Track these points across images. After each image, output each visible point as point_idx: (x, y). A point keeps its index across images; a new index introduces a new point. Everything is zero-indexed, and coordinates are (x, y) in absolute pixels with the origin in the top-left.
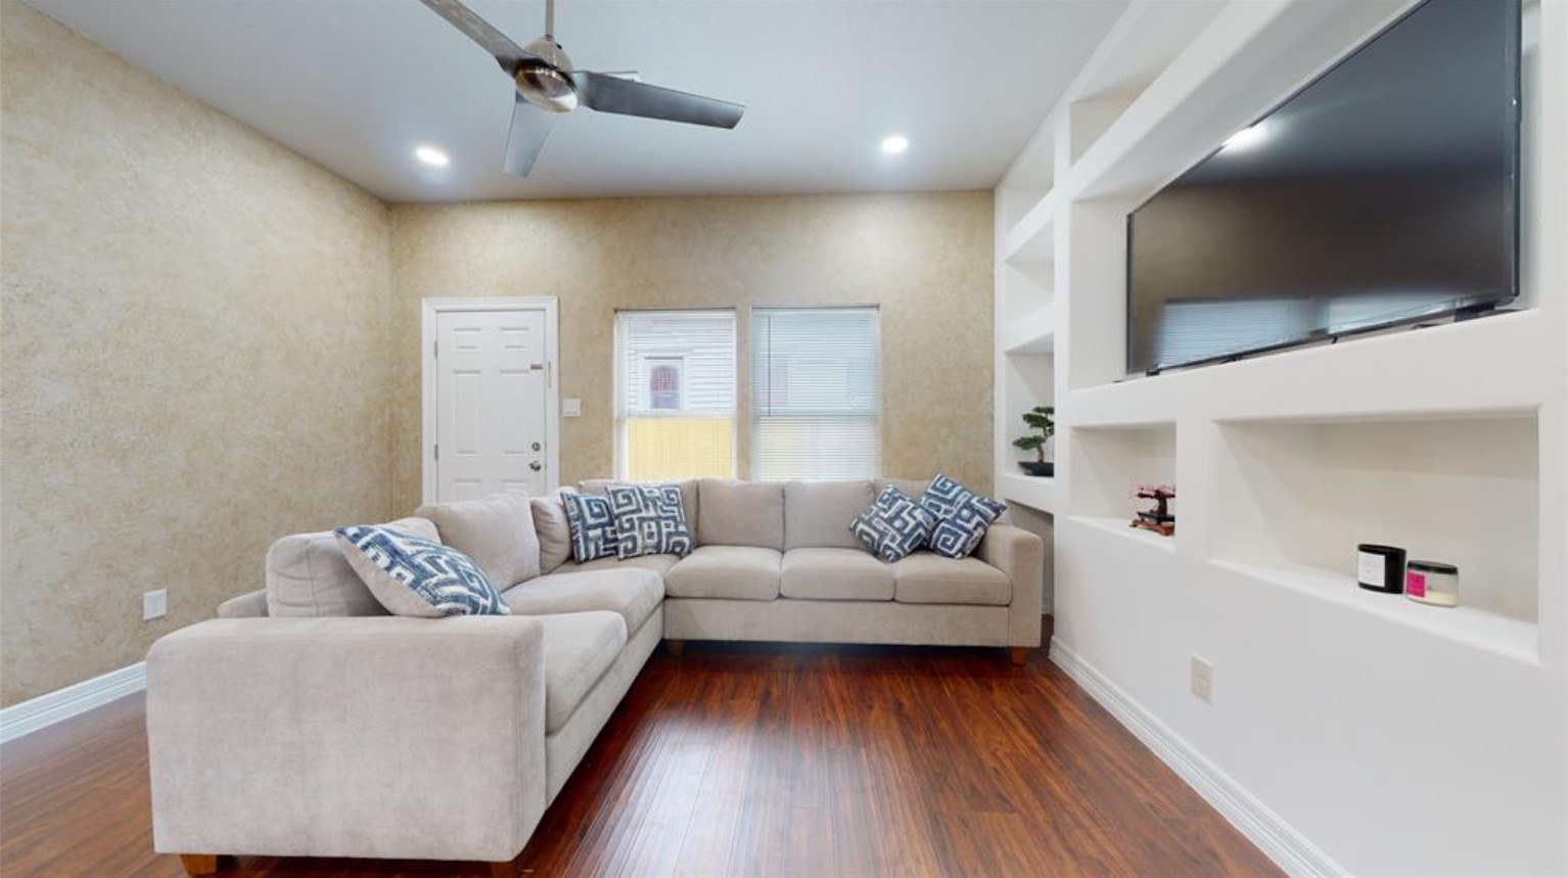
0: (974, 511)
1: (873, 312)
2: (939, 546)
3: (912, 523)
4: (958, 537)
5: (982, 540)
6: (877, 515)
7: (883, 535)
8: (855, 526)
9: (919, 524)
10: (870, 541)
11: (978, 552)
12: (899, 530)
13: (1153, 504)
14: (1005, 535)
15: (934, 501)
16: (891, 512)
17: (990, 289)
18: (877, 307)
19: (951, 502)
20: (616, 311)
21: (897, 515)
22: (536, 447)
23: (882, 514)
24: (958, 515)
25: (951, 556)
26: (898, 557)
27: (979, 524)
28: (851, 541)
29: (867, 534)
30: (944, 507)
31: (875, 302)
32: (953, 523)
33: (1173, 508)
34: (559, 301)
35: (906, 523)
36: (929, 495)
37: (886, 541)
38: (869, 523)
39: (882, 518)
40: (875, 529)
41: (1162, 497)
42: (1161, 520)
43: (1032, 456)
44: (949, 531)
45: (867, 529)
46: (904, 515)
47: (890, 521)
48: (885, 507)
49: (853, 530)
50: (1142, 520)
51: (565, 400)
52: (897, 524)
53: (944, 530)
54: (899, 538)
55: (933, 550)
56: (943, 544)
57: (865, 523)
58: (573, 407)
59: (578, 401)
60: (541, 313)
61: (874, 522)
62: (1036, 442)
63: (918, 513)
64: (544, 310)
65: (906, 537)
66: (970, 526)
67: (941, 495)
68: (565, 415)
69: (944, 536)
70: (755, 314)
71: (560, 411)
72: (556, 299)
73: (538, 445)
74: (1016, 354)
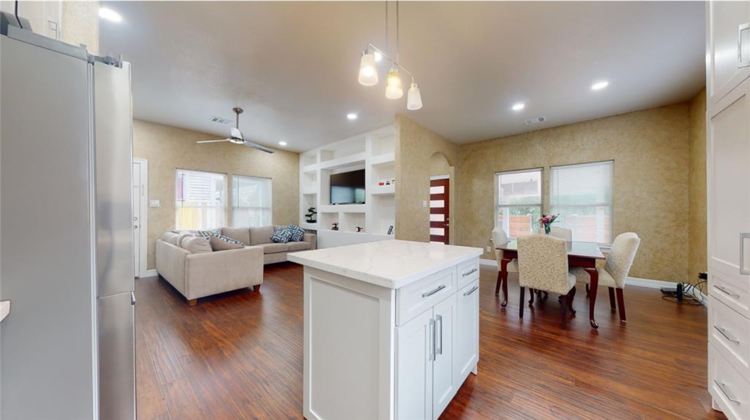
0: (301, 231)
1: (269, 180)
3: (288, 235)
4: (298, 237)
5: (303, 237)
7: (281, 238)
9: (289, 235)
11: (302, 240)
12: (285, 237)
13: (334, 226)
14: (308, 235)
15: (291, 230)
16: (282, 233)
17: (298, 178)
18: (271, 179)
19: (295, 229)
20: (177, 168)
21: (284, 233)
24: (298, 232)
25: (297, 241)
26: (286, 243)
27: (302, 234)
28: (270, 241)
30: (294, 231)
31: (270, 177)
32: (297, 234)
33: (337, 226)
34: (148, 161)
35: (286, 235)
36: (289, 228)
37: (283, 239)
38: (276, 236)
39: (280, 234)
40: (278, 237)
41: (336, 224)
42: (336, 228)
43: (309, 219)
46: (286, 233)
47: (282, 235)
48: (280, 232)
49: (271, 238)
50: (332, 228)
51: (151, 201)
52: (284, 235)
53: (294, 237)
54: (285, 238)
55: (293, 241)
58: (157, 203)
59: (158, 201)
60: (139, 165)
61: (278, 235)
62: (310, 216)
63: (289, 232)
65: (287, 238)
66: (300, 234)
67: (292, 228)
68: (151, 206)
70: (233, 176)
71: (149, 205)
72: (147, 160)
73: (136, 218)
74: (306, 195)
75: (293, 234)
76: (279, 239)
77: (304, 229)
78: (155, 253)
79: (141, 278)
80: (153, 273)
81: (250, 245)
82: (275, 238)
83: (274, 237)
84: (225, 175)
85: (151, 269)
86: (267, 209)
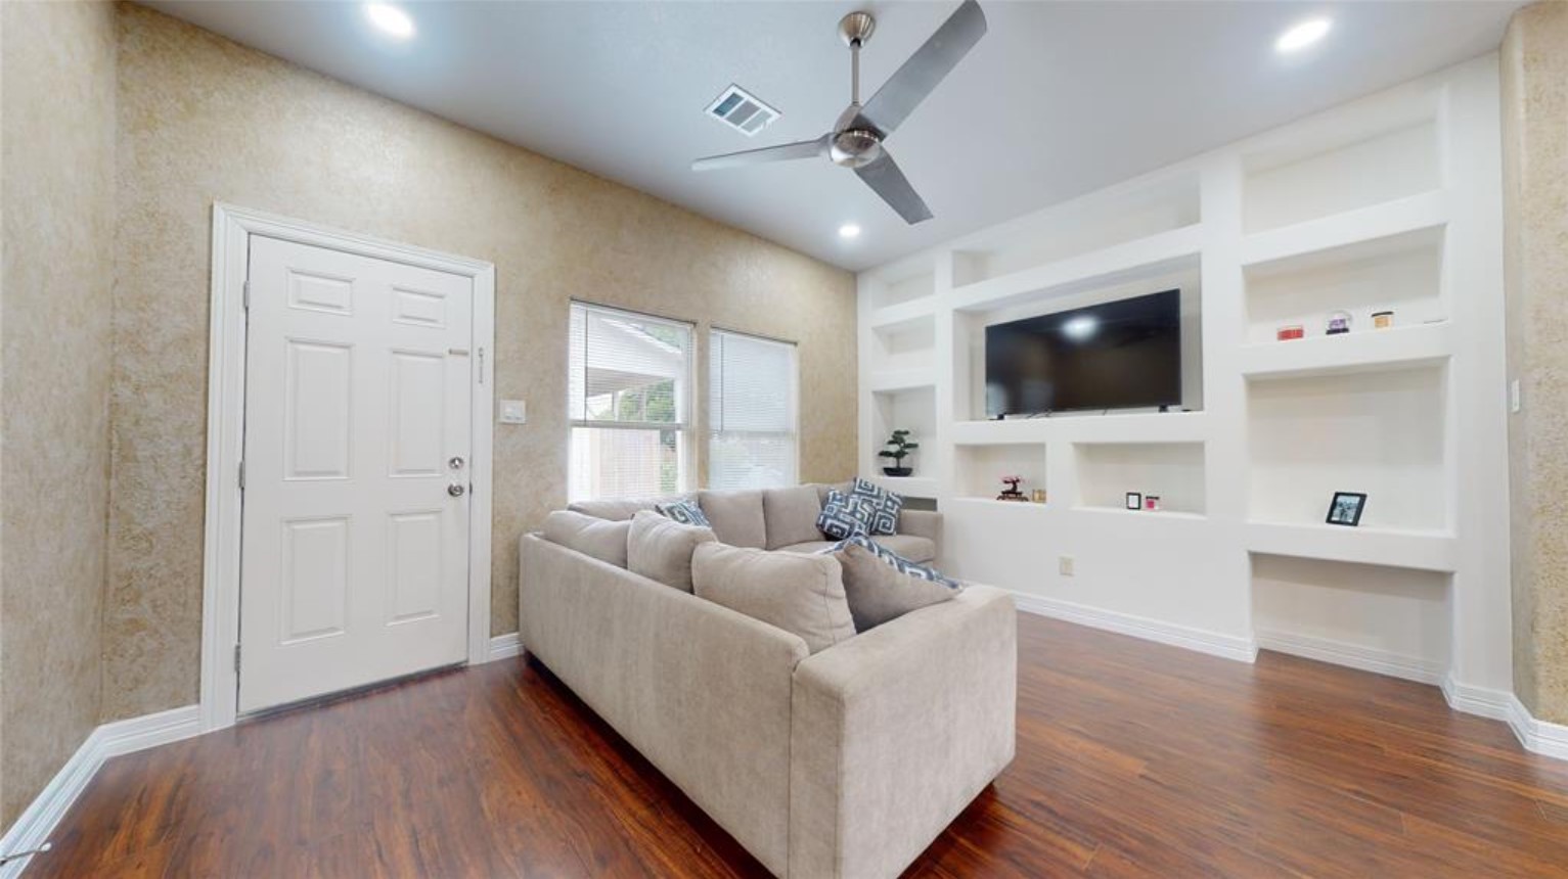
1: (790, 347)
2: (880, 529)
3: (866, 515)
4: (890, 520)
6: (839, 511)
8: (824, 522)
10: (840, 531)
13: (1010, 487)
14: (914, 515)
15: (866, 498)
16: (850, 508)
18: (795, 344)
19: (877, 497)
20: (572, 299)
22: (456, 463)
23: (843, 510)
25: (891, 534)
28: (816, 533)
29: (837, 527)
31: (795, 338)
32: (884, 511)
34: (496, 270)
35: (863, 515)
36: (859, 493)
37: (857, 530)
38: (835, 517)
39: (845, 513)
40: (843, 522)
41: (1012, 482)
42: (1015, 495)
43: (891, 463)
44: (884, 517)
45: (836, 523)
47: (853, 514)
48: (843, 504)
49: (822, 526)
50: (1006, 495)
51: (503, 402)
53: (881, 517)
54: (863, 526)
55: (882, 533)
56: (884, 526)
57: (832, 518)
58: (514, 410)
59: (522, 404)
60: (471, 280)
61: (841, 516)
62: (894, 455)
64: (472, 277)
67: (869, 493)
68: (503, 420)
69: (882, 521)
70: (713, 331)
71: (495, 416)
72: (493, 266)
73: (460, 461)
74: (877, 394)
75: (876, 511)
76: (847, 527)
77: (898, 496)
78: (515, 577)
79: (475, 666)
80: (506, 647)
81: (769, 547)
82: (832, 526)
83: (829, 521)
84: (689, 327)
85: (500, 634)
86: (785, 434)
